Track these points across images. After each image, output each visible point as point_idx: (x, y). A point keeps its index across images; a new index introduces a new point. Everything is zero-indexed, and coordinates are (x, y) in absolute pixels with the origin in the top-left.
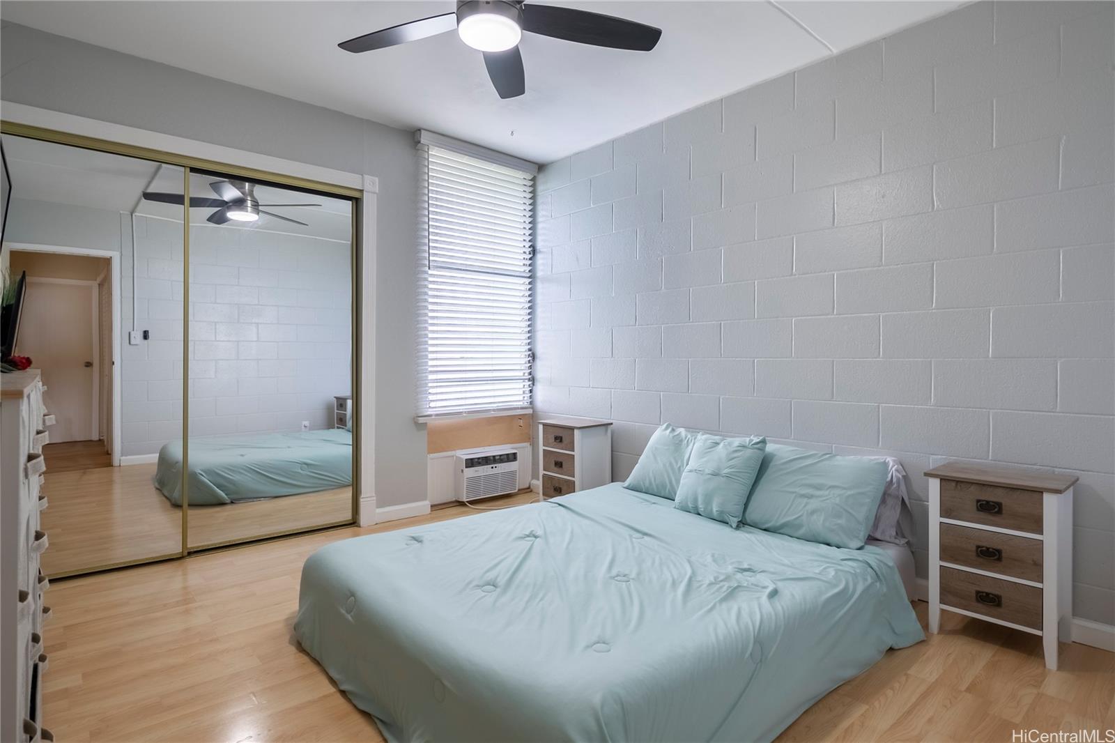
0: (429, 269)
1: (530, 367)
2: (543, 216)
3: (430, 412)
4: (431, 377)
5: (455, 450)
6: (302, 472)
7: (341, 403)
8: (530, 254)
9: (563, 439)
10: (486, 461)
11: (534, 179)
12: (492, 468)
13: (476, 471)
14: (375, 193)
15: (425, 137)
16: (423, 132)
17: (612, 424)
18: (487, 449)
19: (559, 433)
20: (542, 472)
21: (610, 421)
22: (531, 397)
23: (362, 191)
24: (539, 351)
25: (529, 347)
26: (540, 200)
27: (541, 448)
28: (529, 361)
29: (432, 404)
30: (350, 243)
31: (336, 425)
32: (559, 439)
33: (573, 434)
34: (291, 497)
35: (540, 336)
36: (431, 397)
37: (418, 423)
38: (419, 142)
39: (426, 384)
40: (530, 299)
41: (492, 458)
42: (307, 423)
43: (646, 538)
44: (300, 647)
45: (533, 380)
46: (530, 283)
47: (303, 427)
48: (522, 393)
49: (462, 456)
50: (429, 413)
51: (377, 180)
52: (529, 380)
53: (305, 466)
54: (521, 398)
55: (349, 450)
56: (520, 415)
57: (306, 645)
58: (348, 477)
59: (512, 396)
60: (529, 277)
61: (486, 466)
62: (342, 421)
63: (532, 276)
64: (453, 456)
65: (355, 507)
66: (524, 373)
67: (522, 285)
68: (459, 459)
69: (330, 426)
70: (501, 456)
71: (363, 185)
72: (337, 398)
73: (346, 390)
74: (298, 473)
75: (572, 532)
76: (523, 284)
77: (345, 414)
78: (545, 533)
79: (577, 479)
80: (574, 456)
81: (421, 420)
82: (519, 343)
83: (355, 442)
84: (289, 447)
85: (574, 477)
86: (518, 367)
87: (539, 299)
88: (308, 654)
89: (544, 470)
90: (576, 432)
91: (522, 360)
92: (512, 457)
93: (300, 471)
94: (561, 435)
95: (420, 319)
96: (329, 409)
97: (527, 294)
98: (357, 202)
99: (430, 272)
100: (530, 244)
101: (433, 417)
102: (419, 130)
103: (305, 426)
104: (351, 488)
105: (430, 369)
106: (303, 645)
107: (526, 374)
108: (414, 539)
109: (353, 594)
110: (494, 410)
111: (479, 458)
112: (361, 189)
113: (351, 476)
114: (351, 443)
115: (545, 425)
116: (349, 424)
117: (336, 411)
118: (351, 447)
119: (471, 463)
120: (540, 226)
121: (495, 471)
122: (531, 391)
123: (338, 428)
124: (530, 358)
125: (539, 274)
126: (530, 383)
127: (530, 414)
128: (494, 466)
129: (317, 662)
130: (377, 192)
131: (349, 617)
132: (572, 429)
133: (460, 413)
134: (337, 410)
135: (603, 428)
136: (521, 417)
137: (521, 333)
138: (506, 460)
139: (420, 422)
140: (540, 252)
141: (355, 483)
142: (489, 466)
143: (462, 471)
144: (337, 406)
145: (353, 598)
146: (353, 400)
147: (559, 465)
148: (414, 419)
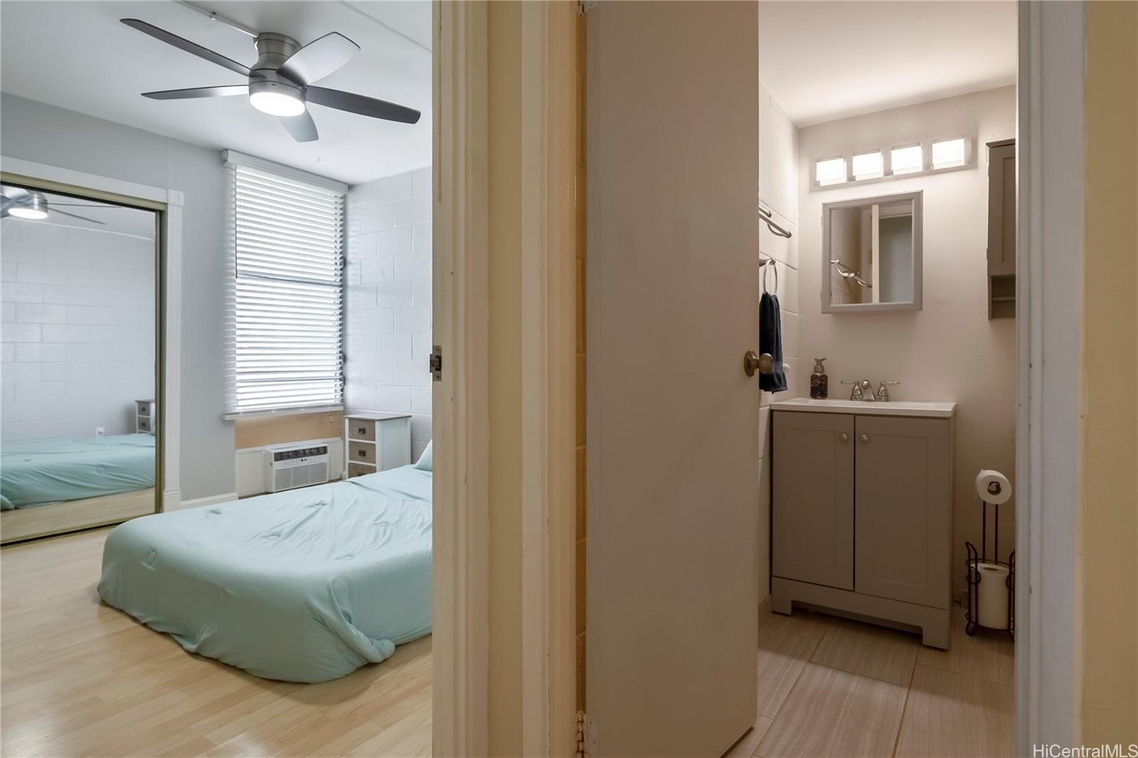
0: (237, 277)
1: (341, 368)
2: (354, 231)
3: (238, 409)
4: (239, 377)
5: (265, 445)
6: (98, 474)
7: (143, 407)
8: (341, 265)
9: (366, 431)
10: (296, 454)
11: (344, 197)
12: (302, 460)
13: (286, 464)
14: (181, 206)
15: (231, 158)
16: (230, 151)
17: (411, 416)
18: (297, 443)
19: (362, 426)
20: (348, 461)
21: (409, 414)
22: (342, 395)
23: (166, 204)
24: (350, 353)
25: (340, 349)
26: (350, 216)
27: (348, 439)
28: (340, 363)
29: (240, 403)
30: (154, 240)
31: (138, 430)
32: (362, 431)
33: (374, 426)
34: (86, 500)
35: (350, 340)
36: (239, 397)
37: (227, 420)
38: (226, 161)
39: (235, 383)
40: (340, 306)
41: (302, 452)
42: (101, 429)
43: (417, 501)
44: (104, 603)
45: (344, 379)
46: (341, 292)
47: (97, 434)
48: (334, 391)
49: (271, 451)
50: (236, 411)
51: (182, 194)
52: (340, 380)
53: (103, 469)
54: (333, 396)
55: (151, 452)
56: (330, 412)
57: (110, 601)
58: (151, 478)
59: (325, 394)
60: (340, 286)
61: (296, 459)
62: (144, 426)
63: (343, 286)
64: (262, 451)
65: (158, 500)
66: (336, 374)
67: (333, 294)
68: (267, 452)
69: (130, 430)
70: (311, 449)
71: (167, 198)
72: (139, 402)
73: (149, 394)
74: (96, 476)
75: (356, 500)
76: (335, 292)
77: (149, 419)
78: (333, 501)
79: (377, 465)
80: (374, 445)
81: (228, 418)
82: (330, 346)
83: (158, 443)
84: (82, 452)
85: (375, 463)
86: (330, 368)
87: (350, 305)
88: (112, 607)
89: (350, 459)
90: (377, 423)
91: (334, 361)
92: (322, 451)
93: (96, 473)
94: (364, 428)
95: (226, 323)
96: (129, 413)
97: (338, 302)
98: (161, 214)
99: (238, 280)
100: (341, 256)
101: (241, 415)
102: (226, 150)
103: (100, 433)
104: (154, 489)
105: (238, 370)
106: (106, 601)
107: (338, 375)
108: (214, 512)
109: (154, 550)
110: (304, 408)
111: (288, 452)
112: (166, 202)
113: (154, 477)
114: (154, 445)
115: (351, 419)
116: (153, 429)
117: (137, 415)
118: (154, 449)
119: (280, 456)
120: (350, 240)
121: (305, 463)
122: (342, 390)
123: (140, 432)
124: (341, 360)
125: (350, 283)
126: (341, 382)
127: (340, 411)
128: (304, 458)
129: (121, 611)
130: (182, 204)
131: (150, 567)
132: (373, 421)
133: (270, 410)
134: (139, 414)
135: (403, 420)
136: (331, 413)
137: (333, 337)
138: (316, 453)
139: (227, 419)
140: (350, 263)
141: (158, 483)
142: (298, 459)
143: (271, 464)
144: (139, 411)
145: (154, 553)
146: (156, 403)
147: (363, 453)
148: (221, 416)
